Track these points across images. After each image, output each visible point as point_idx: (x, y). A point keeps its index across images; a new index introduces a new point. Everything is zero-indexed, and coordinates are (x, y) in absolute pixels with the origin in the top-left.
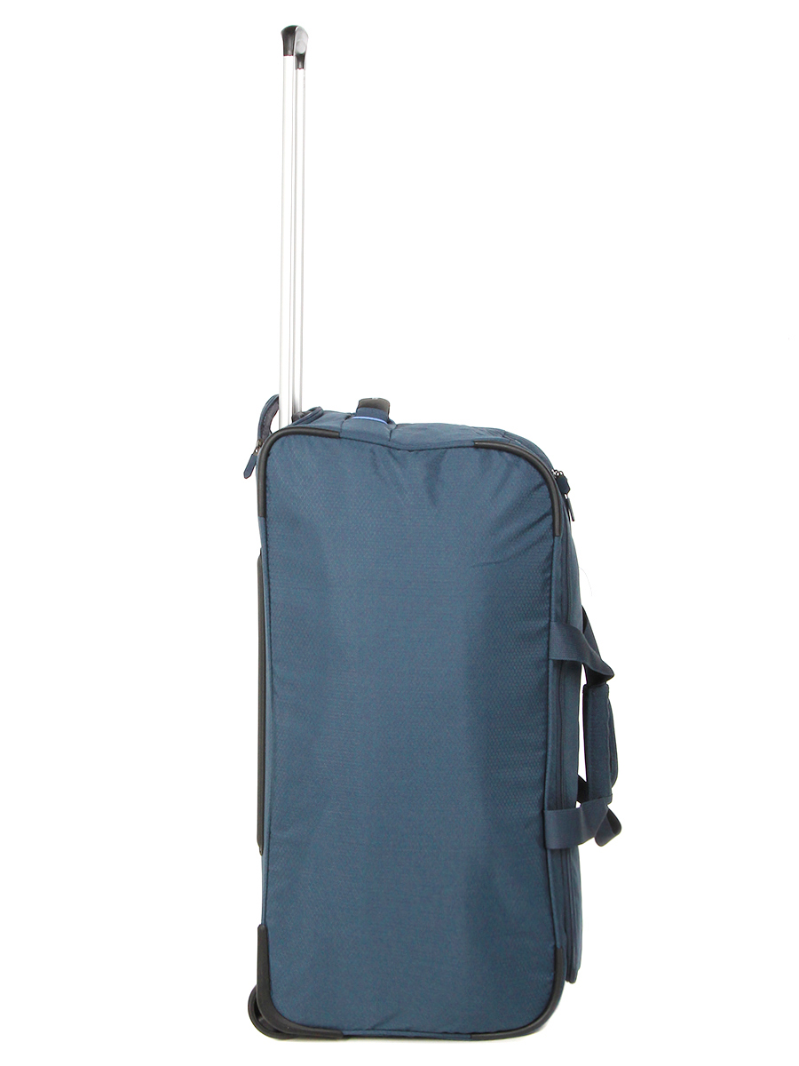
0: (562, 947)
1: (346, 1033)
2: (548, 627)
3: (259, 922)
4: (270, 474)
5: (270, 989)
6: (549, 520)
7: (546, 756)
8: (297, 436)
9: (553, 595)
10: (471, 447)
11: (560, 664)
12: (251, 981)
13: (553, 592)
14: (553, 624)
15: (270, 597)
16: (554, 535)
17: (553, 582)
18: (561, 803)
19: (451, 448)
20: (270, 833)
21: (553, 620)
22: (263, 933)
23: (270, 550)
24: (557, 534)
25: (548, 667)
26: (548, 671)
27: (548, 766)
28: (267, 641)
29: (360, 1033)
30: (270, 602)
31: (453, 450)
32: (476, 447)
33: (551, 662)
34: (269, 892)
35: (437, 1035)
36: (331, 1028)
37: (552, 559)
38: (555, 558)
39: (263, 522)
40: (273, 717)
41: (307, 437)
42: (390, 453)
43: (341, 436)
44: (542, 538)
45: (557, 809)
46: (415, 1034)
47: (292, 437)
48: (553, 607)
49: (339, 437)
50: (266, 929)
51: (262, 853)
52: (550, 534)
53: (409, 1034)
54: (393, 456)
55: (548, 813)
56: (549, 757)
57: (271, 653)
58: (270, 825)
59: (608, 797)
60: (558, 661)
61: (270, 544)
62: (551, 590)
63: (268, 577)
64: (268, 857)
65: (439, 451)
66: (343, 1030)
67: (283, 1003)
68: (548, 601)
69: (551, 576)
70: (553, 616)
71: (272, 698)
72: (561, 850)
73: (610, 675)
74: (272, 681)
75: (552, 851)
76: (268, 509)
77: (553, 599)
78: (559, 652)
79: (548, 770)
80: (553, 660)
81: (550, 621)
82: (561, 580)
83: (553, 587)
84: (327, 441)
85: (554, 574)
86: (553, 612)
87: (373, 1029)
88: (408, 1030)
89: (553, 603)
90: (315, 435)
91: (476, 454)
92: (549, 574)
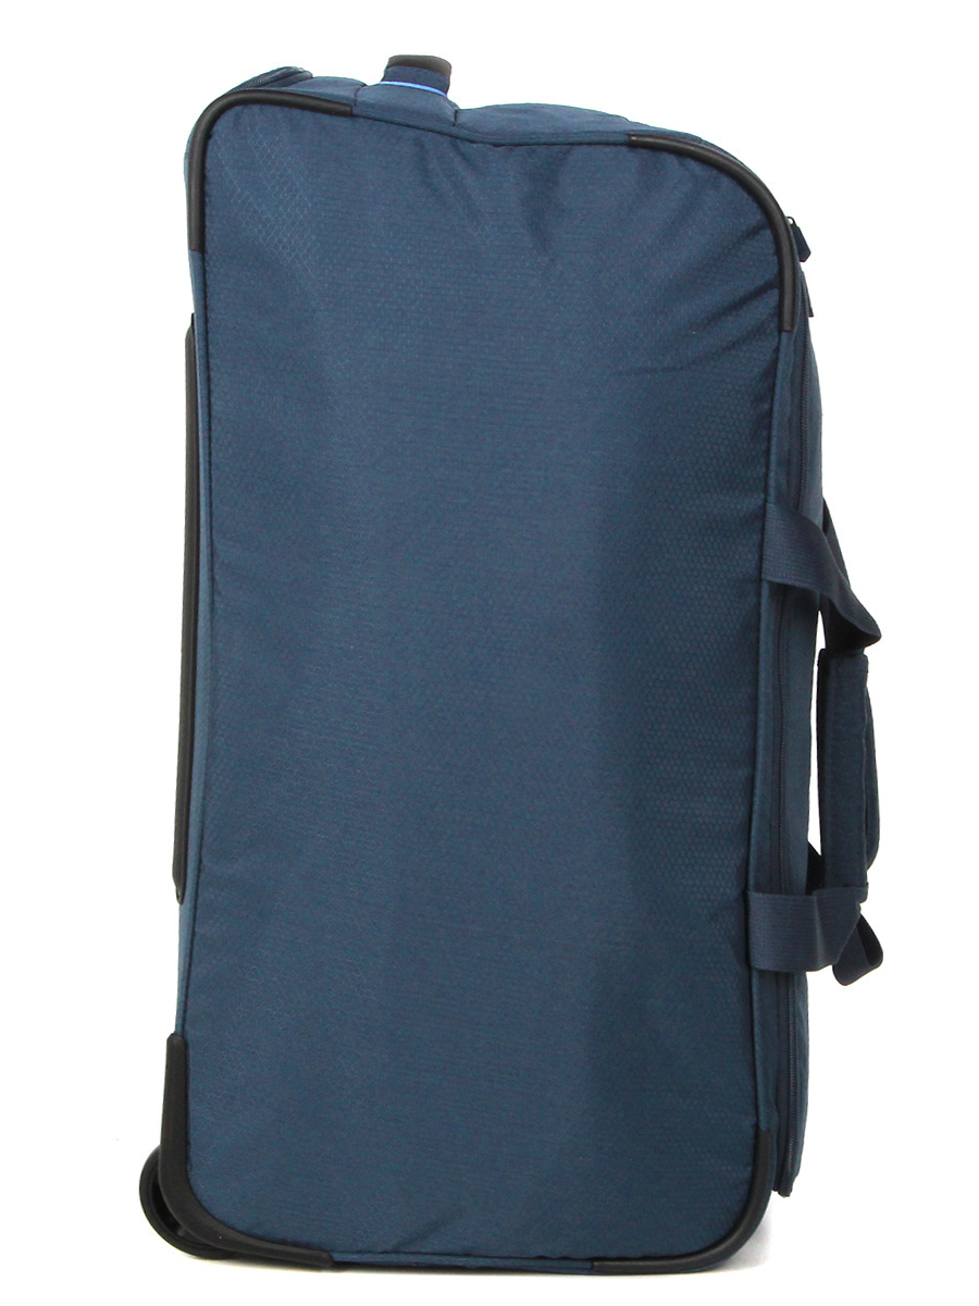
0: (769, 1130)
1: (338, 1257)
2: (762, 514)
3: (170, 1027)
4: (210, 174)
5: (187, 1158)
6: (771, 298)
7: (752, 779)
8: (269, 109)
9: (774, 449)
10: (621, 144)
11: (782, 592)
12: (148, 1136)
13: (774, 441)
14: (771, 507)
15: (209, 406)
16: (780, 330)
17: (775, 423)
18: (776, 882)
19: (580, 144)
20: (200, 861)
21: (772, 498)
22: (179, 1052)
23: (212, 316)
24: (787, 327)
25: (759, 595)
26: (759, 604)
27: (757, 800)
28: (202, 491)
29: (367, 1258)
30: (210, 415)
31: (585, 149)
32: (632, 145)
33: (765, 586)
34: (193, 974)
35: (525, 1263)
36: (307, 1246)
37: (775, 376)
38: (779, 374)
39: (199, 263)
40: (213, 636)
41: (287, 109)
42: (457, 149)
43: (355, 111)
44: (758, 332)
45: (771, 892)
46: (482, 1262)
47: (256, 108)
48: (772, 474)
49: (351, 115)
50: (186, 1044)
51: (181, 898)
52: (773, 326)
53: (471, 1262)
54: (464, 156)
55: (756, 898)
56: (758, 783)
57: (211, 514)
58: (201, 847)
59: (859, 889)
60: (780, 585)
61: (212, 302)
62: (769, 439)
63: (208, 368)
64: (195, 907)
65: (556, 148)
66: (333, 1251)
67: (213, 1188)
68: (762, 460)
69: (771, 410)
70: (772, 491)
71: (212, 602)
72: (777, 974)
73: (872, 636)
74: (211, 570)
75: (762, 973)
76: (208, 237)
77: (773, 458)
78: (782, 567)
79: (756, 807)
80: (770, 583)
81: (766, 501)
82: (790, 420)
83: (774, 433)
84: (326, 119)
85: (776, 407)
86: (772, 482)
87: (396, 1252)
88: (467, 1255)
89: (773, 466)
90: (303, 107)
91: (632, 160)
92: (766, 406)
